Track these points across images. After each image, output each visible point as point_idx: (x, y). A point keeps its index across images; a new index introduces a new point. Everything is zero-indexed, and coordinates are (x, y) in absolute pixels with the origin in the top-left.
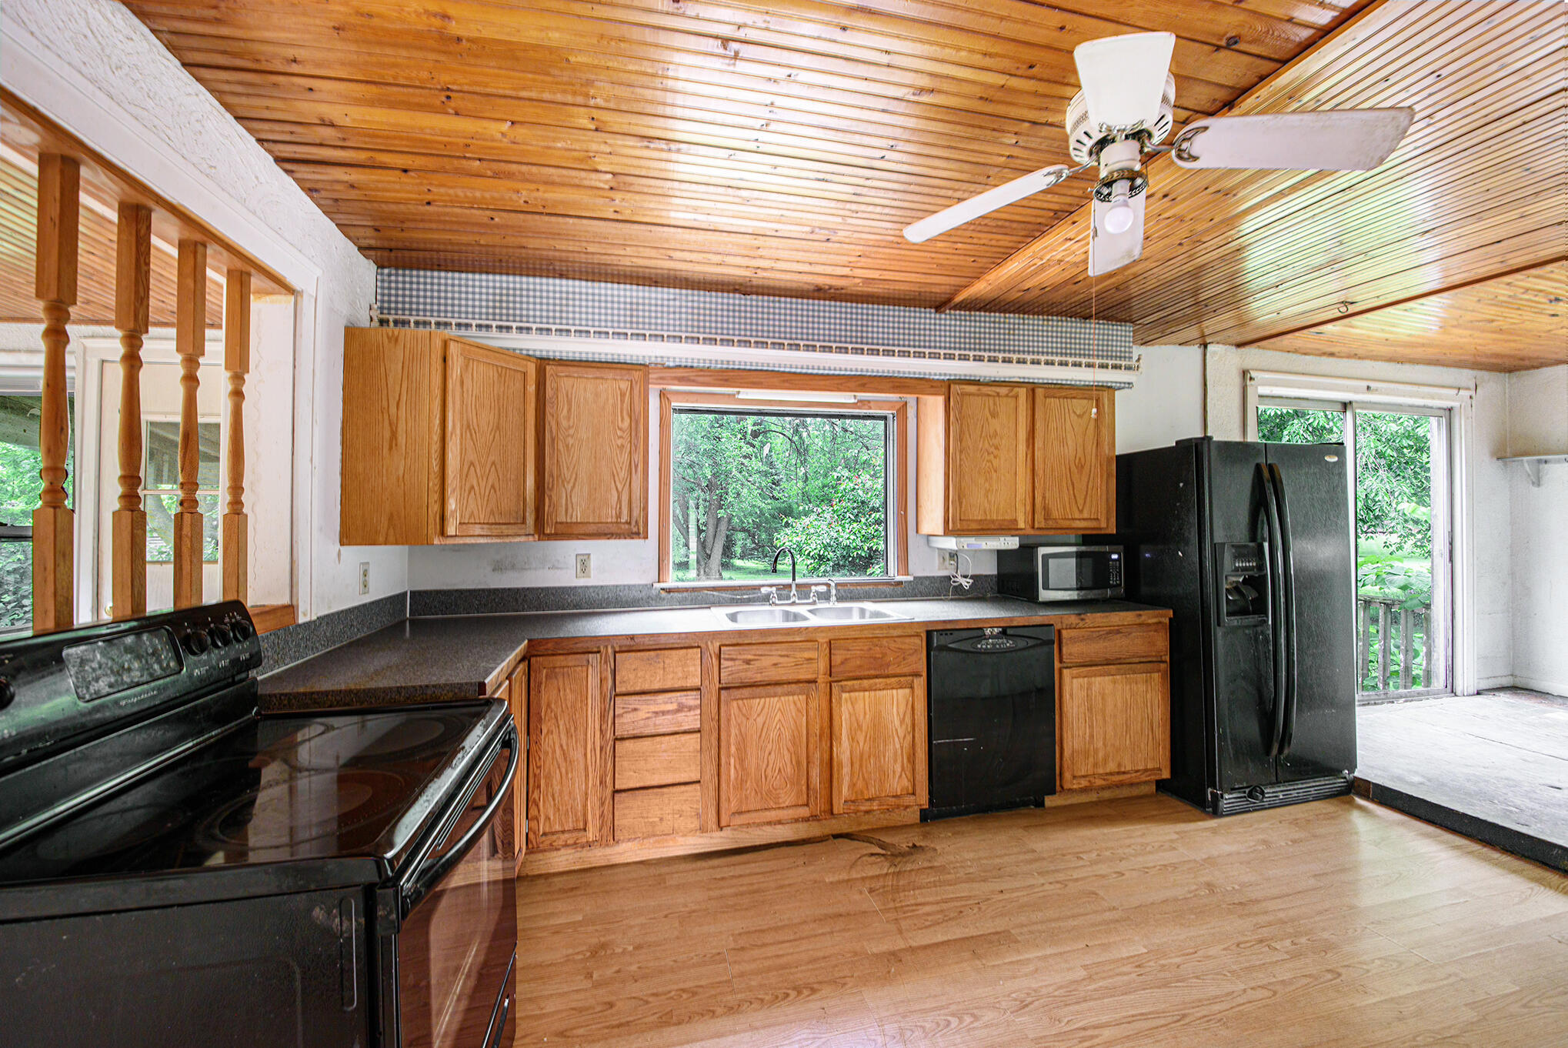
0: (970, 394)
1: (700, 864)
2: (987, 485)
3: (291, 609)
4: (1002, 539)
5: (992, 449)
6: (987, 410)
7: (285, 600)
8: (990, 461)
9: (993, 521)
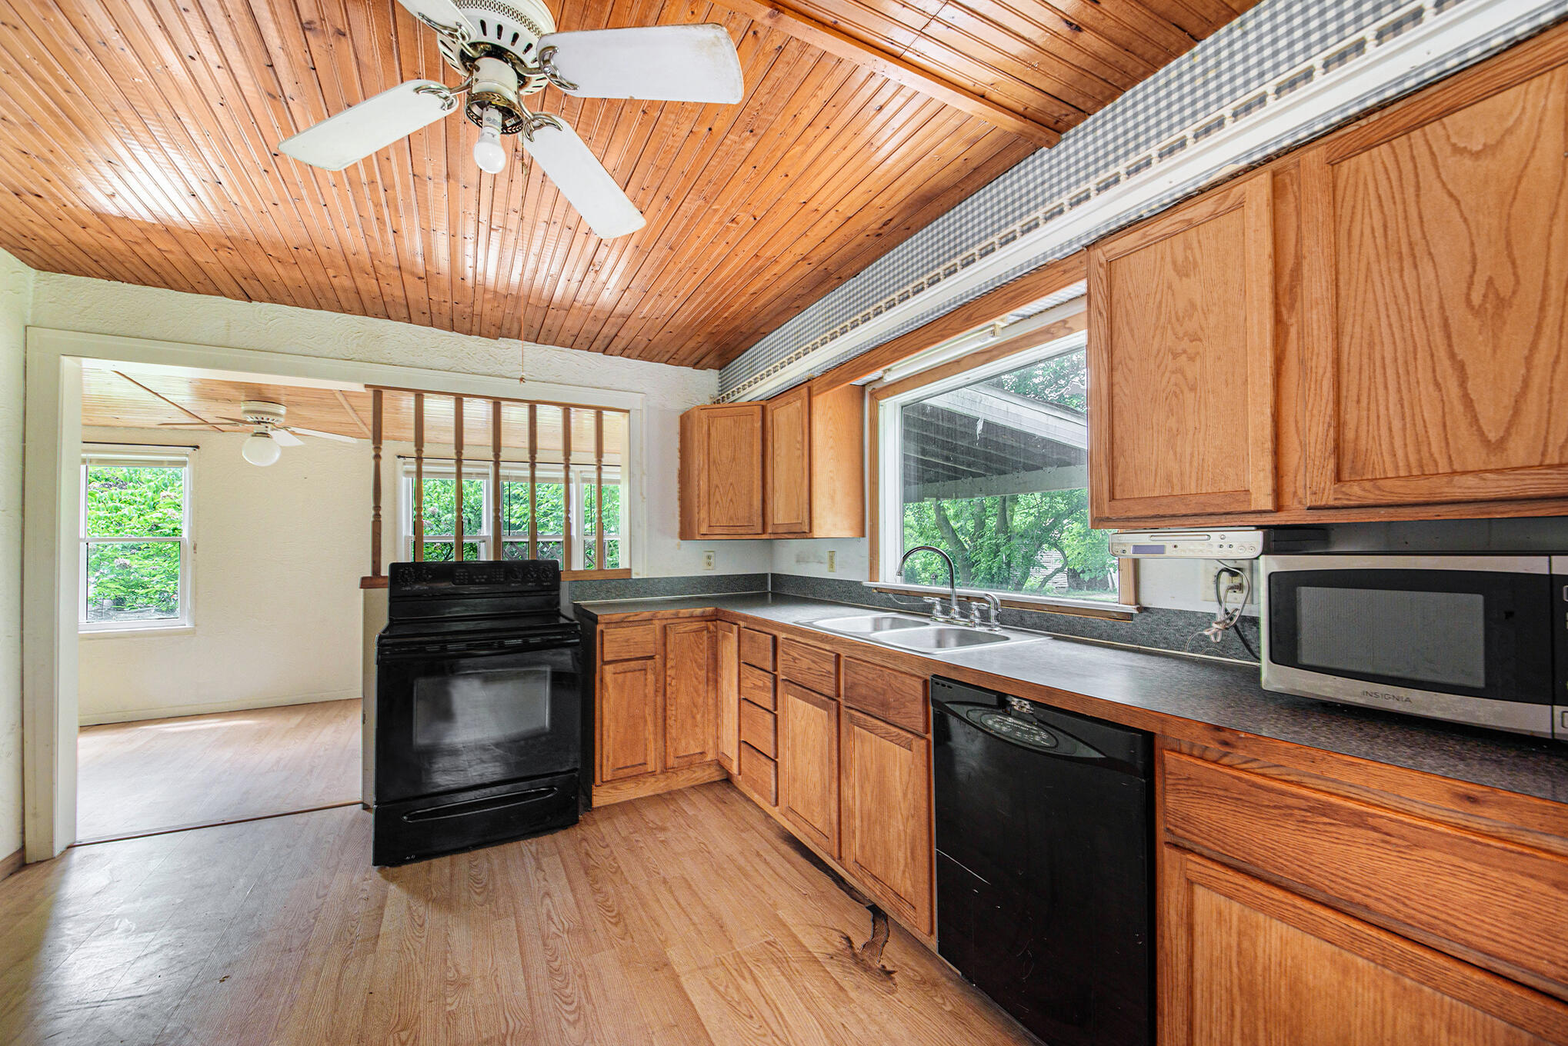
0: (1127, 253)
1: (785, 848)
2: (1172, 423)
3: (629, 571)
4: (1215, 536)
5: (1185, 344)
6: (1169, 266)
7: (628, 567)
8: (1180, 371)
9: (1182, 497)
